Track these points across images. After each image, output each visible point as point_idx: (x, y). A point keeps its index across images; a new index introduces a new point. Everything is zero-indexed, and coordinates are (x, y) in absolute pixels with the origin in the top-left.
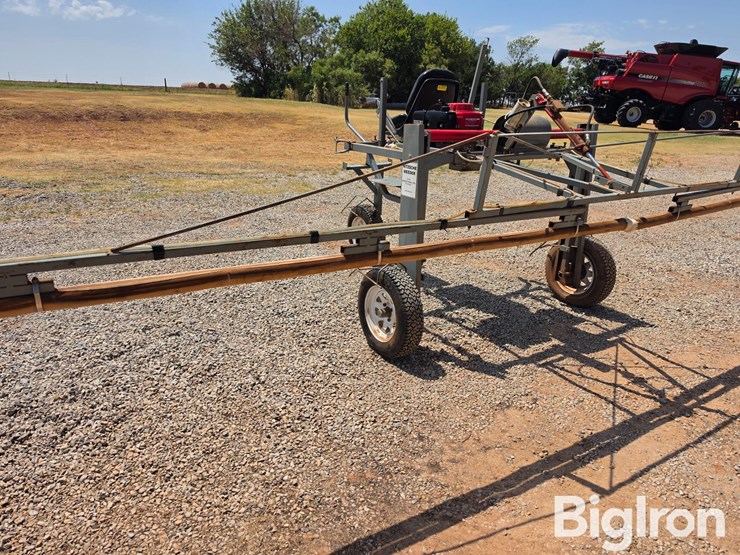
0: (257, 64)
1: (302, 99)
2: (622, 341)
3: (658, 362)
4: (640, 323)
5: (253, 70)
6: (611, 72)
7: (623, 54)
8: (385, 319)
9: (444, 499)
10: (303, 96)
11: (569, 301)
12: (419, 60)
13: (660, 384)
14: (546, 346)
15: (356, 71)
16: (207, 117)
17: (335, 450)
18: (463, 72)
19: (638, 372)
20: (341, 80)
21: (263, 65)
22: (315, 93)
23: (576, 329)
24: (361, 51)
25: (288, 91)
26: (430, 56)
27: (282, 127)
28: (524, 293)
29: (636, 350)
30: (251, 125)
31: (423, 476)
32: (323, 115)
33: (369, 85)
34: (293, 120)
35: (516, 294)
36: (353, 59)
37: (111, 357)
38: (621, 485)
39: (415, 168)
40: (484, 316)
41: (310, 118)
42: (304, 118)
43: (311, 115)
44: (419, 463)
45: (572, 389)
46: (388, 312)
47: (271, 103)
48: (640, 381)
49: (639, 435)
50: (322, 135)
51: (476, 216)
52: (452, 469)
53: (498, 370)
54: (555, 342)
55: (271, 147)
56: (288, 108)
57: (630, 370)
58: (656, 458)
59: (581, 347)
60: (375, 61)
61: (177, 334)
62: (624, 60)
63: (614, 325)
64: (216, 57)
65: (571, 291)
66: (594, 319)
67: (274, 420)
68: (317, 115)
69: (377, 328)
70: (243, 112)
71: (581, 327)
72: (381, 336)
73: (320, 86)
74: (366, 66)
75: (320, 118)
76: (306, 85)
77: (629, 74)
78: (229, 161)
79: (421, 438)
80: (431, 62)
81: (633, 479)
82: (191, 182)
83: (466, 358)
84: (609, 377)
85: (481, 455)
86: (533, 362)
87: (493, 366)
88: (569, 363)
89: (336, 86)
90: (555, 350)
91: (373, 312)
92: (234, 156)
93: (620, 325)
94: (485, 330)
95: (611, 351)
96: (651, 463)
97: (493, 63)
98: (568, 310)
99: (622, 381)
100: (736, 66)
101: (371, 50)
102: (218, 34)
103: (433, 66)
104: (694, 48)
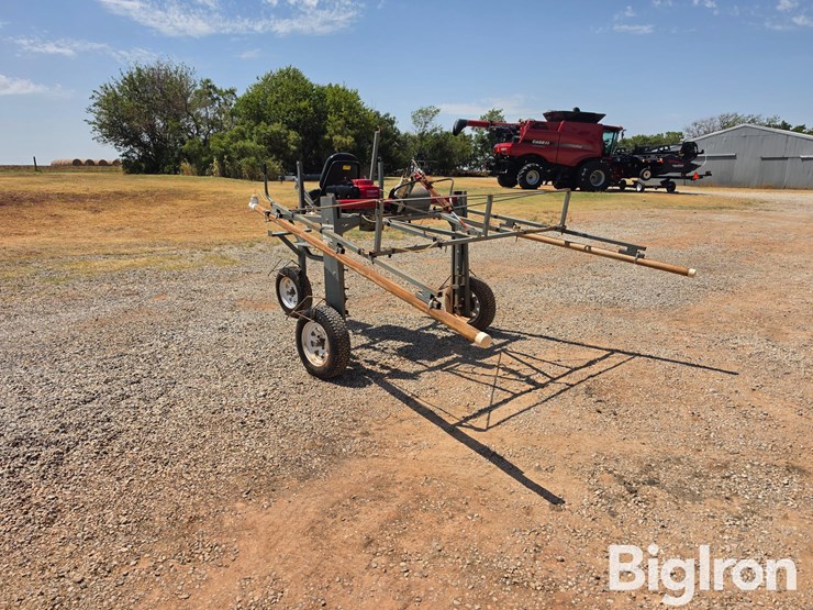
0: (146, 138)
1: (201, 173)
2: (504, 350)
4: (517, 339)
5: (141, 145)
6: (509, 139)
7: (516, 122)
8: (320, 348)
10: (202, 170)
12: (325, 132)
13: (528, 373)
15: (258, 144)
16: (96, 197)
19: (515, 368)
20: (243, 153)
21: (152, 139)
22: (216, 168)
24: (262, 122)
25: (185, 165)
26: (334, 127)
27: (184, 204)
28: (434, 326)
29: (513, 354)
30: (148, 203)
31: (358, 440)
32: (227, 190)
33: (274, 157)
34: (196, 196)
35: (427, 328)
36: (254, 132)
37: (85, 402)
38: (495, 425)
39: (332, 229)
40: (400, 344)
41: (214, 193)
42: (208, 193)
43: (215, 190)
44: (354, 433)
45: (465, 381)
46: (321, 342)
47: (165, 179)
48: (513, 372)
50: (230, 210)
52: (378, 434)
53: (413, 376)
54: (456, 355)
55: (177, 224)
56: (187, 183)
57: (508, 367)
60: (279, 133)
61: (138, 382)
62: (518, 127)
63: (499, 342)
64: (98, 134)
68: (222, 189)
69: (314, 356)
70: (138, 190)
72: (317, 362)
73: (221, 160)
74: (270, 138)
75: (225, 193)
76: (204, 159)
77: (524, 141)
78: (134, 240)
79: (355, 421)
80: (336, 133)
82: (100, 264)
85: (399, 425)
86: (439, 369)
87: (409, 374)
88: (465, 367)
89: (239, 159)
90: (455, 360)
91: (309, 344)
92: (138, 235)
93: (503, 341)
94: (401, 352)
97: (399, 133)
100: (615, 130)
101: (273, 122)
102: (97, 109)
103: (338, 138)
104: (577, 116)
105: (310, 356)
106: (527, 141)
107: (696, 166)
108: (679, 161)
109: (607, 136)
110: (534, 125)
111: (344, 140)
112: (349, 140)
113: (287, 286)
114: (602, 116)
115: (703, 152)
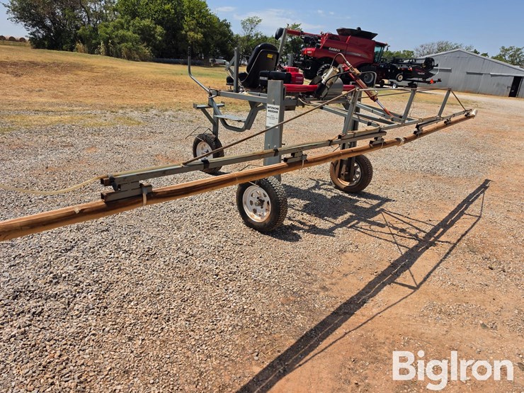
0: (48, 22)
1: (92, 53)
2: (383, 210)
3: (406, 220)
4: (388, 200)
5: (45, 27)
6: (313, 45)
7: (319, 34)
9: (340, 304)
10: (92, 50)
11: (346, 190)
12: (182, 28)
13: (414, 231)
14: (346, 216)
15: (134, 33)
16: (15, 64)
17: (264, 288)
18: (213, 39)
19: (400, 226)
20: (123, 39)
21: (53, 24)
22: (102, 49)
23: (357, 206)
24: (137, 18)
25: (79, 45)
26: (189, 25)
27: (84, 74)
28: (318, 186)
29: (392, 214)
30: (56, 72)
31: (322, 294)
32: (114, 66)
33: (145, 44)
34: (91, 69)
35: (314, 188)
36: (131, 24)
37: (67, 250)
38: (421, 283)
39: (277, 109)
40: (303, 202)
41: (105, 67)
42: (100, 67)
43: (104, 65)
44: (315, 287)
45: (372, 238)
46: (261, 202)
47: (66, 55)
48: (403, 230)
49: (417, 259)
50: (119, 81)
51: (344, 138)
52: (334, 288)
53: (329, 232)
54: (350, 214)
55: (82, 89)
56: (84, 59)
57: (395, 225)
58: (430, 269)
59: (365, 215)
60: (149, 26)
61: (107, 230)
62: (319, 38)
63: (375, 202)
64: (11, 15)
65: (347, 184)
66: (363, 199)
67: (215, 276)
68: (109, 65)
70: (47, 61)
71: (358, 204)
73: (106, 43)
74: (142, 30)
75: (112, 68)
76: (94, 42)
77: (323, 47)
78: (54, 100)
79: (308, 275)
80: (190, 30)
81: (425, 280)
82: (34, 118)
83: (307, 228)
84: (386, 229)
85: (345, 279)
86: (344, 226)
87: (325, 230)
88: (362, 224)
89: (119, 43)
90: (351, 219)
91: (248, 203)
92: (56, 97)
93: (378, 201)
95: (380, 216)
96: (429, 271)
97: (232, 34)
98: (346, 195)
99: (394, 232)
100: (382, 45)
101: (144, 18)
103: (192, 34)
104: (359, 33)
105: (249, 213)
106: (325, 48)
107: (433, 75)
108: (423, 70)
109: (377, 49)
110: (331, 37)
111: (196, 36)
112: (199, 36)
113: (202, 149)
114: (375, 35)
115: (437, 66)
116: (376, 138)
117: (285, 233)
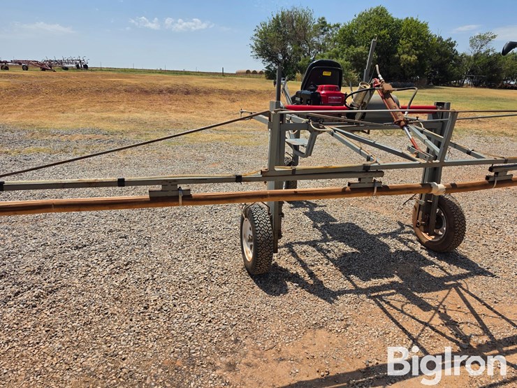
0: (280, 57)
2: (460, 285)
4: (483, 272)
5: (278, 62)
14: (385, 281)
15: (346, 61)
17: (168, 338)
19: (456, 316)
21: (284, 58)
23: (421, 271)
24: (352, 46)
25: (298, 75)
29: (467, 296)
33: (355, 70)
35: (386, 235)
36: (345, 52)
40: (349, 249)
45: (387, 321)
48: (452, 324)
51: (268, 174)
52: (243, 371)
53: (331, 296)
54: (396, 279)
56: (294, 87)
57: (449, 313)
60: (361, 53)
63: (456, 270)
64: (255, 53)
65: (430, 238)
66: (444, 264)
67: (143, 309)
71: (427, 269)
72: (250, 256)
79: (236, 342)
80: (404, 53)
83: (311, 282)
84: (424, 316)
85: (273, 364)
86: (366, 293)
87: (329, 291)
88: (397, 299)
90: (392, 285)
93: (465, 271)
98: (424, 253)
99: (437, 321)
101: (358, 46)
102: (257, 38)
103: (405, 56)
116: (359, 180)
117: (276, 282)
